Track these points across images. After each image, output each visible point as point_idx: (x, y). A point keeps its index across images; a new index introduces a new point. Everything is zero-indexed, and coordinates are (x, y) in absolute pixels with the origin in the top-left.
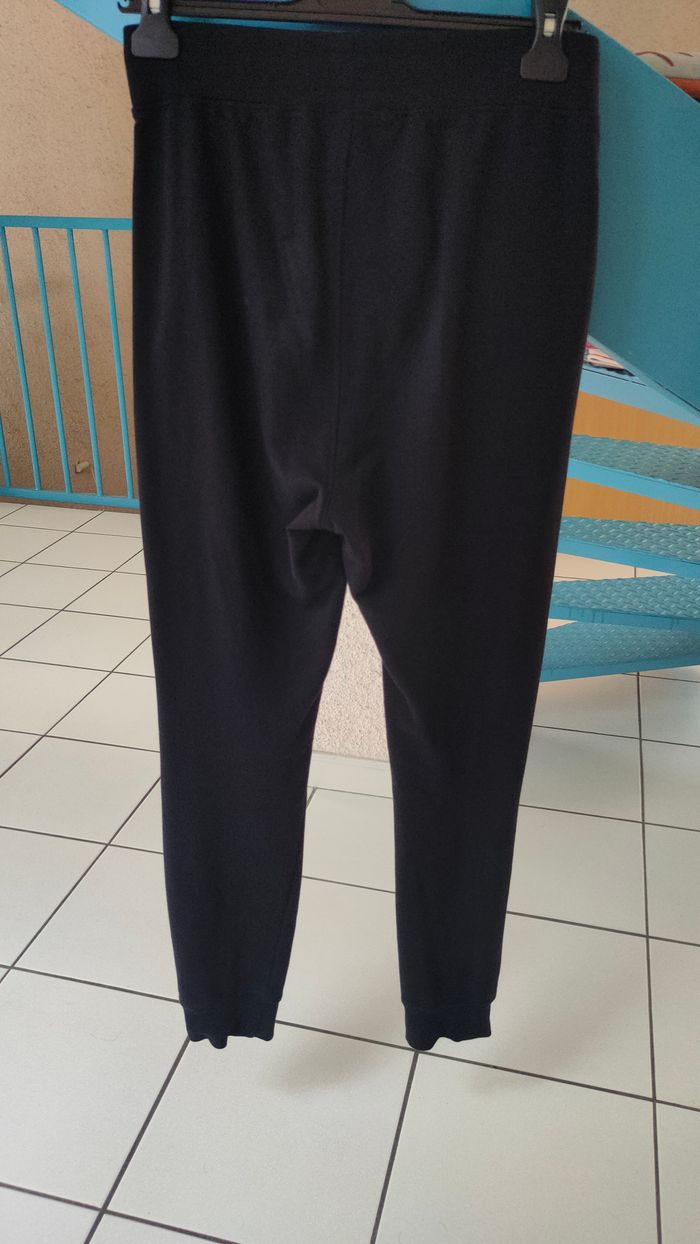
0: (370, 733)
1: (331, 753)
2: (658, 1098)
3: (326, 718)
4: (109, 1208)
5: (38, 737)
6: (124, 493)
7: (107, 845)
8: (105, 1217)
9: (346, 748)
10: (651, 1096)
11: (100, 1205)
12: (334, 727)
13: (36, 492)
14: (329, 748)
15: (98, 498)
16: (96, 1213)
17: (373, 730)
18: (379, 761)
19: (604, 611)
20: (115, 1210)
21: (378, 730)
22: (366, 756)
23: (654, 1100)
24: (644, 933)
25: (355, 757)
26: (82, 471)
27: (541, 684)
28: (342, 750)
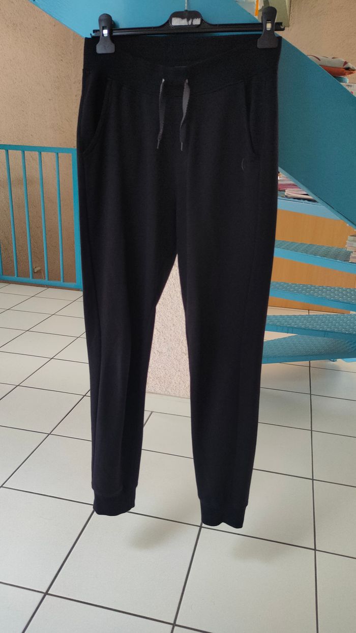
0: (180, 384)
1: (160, 394)
2: (317, 549)
3: (159, 376)
4: (49, 592)
5: (15, 386)
6: (59, 280)
7: (49, 434)
8: (47, 596)
9: (168, 392)
10: (314, 548)
11: (45, 591)
12: (163, 381)
13: (15, 278)
14: (159, 392)
15: (46, 281)
16: (43, 595)
17: (182, 382)
18: (184, 398)
19: (293, 328)
20: (52, 593)
21: (184, 382)
22: (178, 395)
23: (315, 550)
24: (311, 478)
25: (172, 396)
26: (37, 272)
27: (262, 365)
28: (166, 392)
